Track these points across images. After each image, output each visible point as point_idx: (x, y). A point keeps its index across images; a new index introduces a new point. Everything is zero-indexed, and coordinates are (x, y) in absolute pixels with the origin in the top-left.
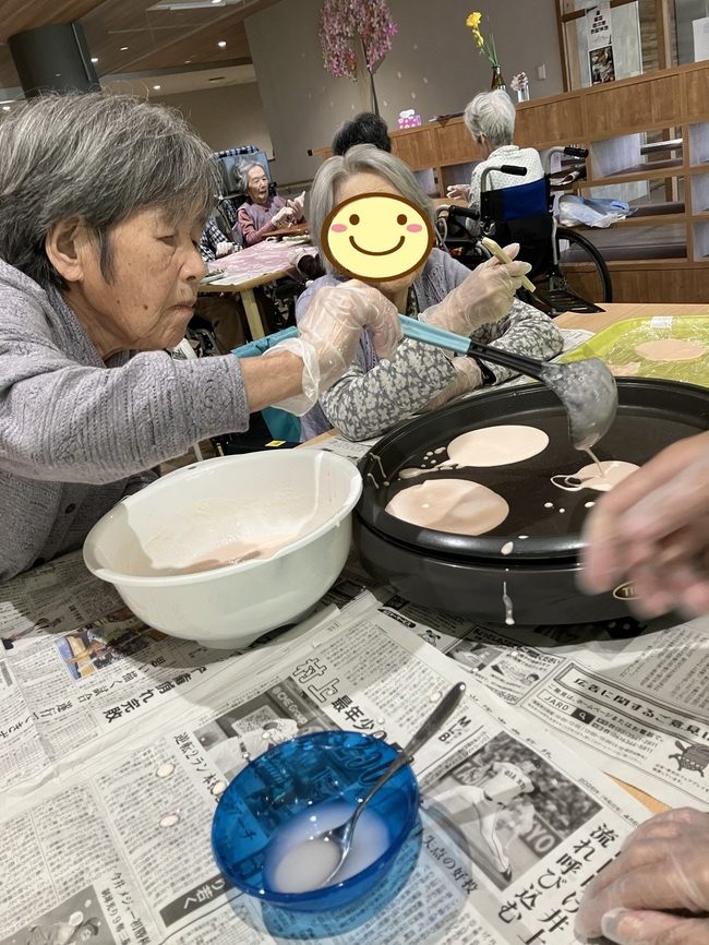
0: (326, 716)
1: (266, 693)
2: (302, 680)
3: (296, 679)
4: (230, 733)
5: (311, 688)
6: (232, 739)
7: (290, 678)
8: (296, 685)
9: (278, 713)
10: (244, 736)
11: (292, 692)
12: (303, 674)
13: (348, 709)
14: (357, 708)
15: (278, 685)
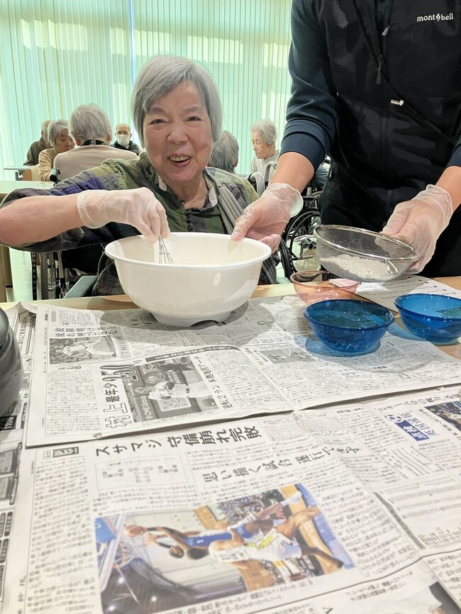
0: (127, 395)
1: (158, 418)
2: (127, 417)
3: (132, 419)
4: (193, 400)
5: (125, 411)
6: (193, 397)
7: (135, 421)
8: (134, 416)
9: (157, 404)
10: (185, 397)
11: (139, 413)
12: (125, 420)
13: (113, 395)
14: (107, 394)
15: (147, 420)
